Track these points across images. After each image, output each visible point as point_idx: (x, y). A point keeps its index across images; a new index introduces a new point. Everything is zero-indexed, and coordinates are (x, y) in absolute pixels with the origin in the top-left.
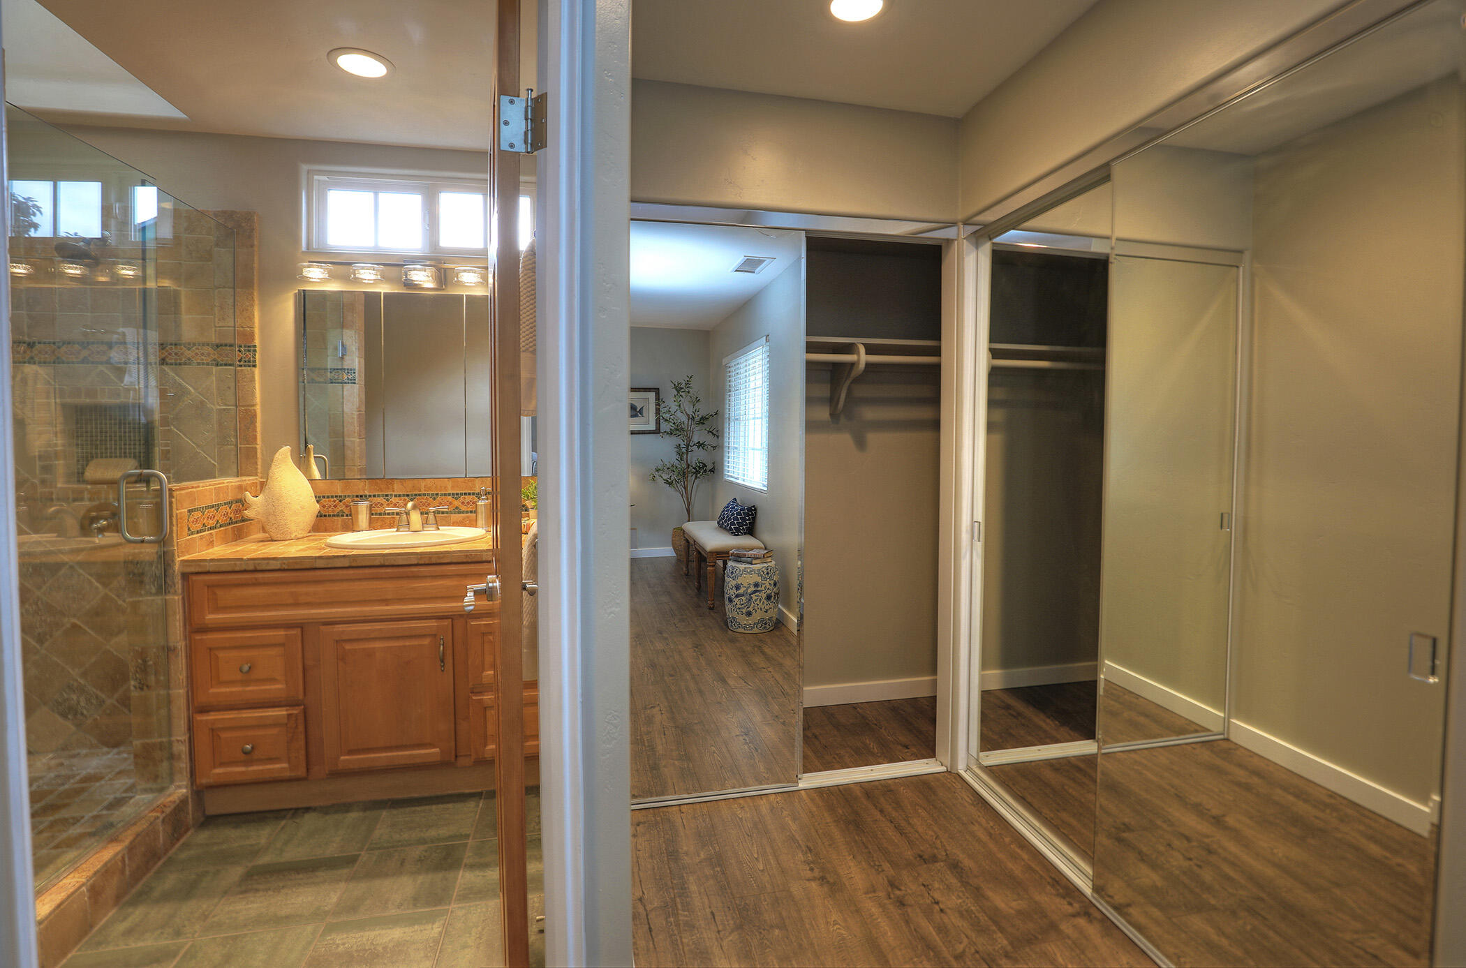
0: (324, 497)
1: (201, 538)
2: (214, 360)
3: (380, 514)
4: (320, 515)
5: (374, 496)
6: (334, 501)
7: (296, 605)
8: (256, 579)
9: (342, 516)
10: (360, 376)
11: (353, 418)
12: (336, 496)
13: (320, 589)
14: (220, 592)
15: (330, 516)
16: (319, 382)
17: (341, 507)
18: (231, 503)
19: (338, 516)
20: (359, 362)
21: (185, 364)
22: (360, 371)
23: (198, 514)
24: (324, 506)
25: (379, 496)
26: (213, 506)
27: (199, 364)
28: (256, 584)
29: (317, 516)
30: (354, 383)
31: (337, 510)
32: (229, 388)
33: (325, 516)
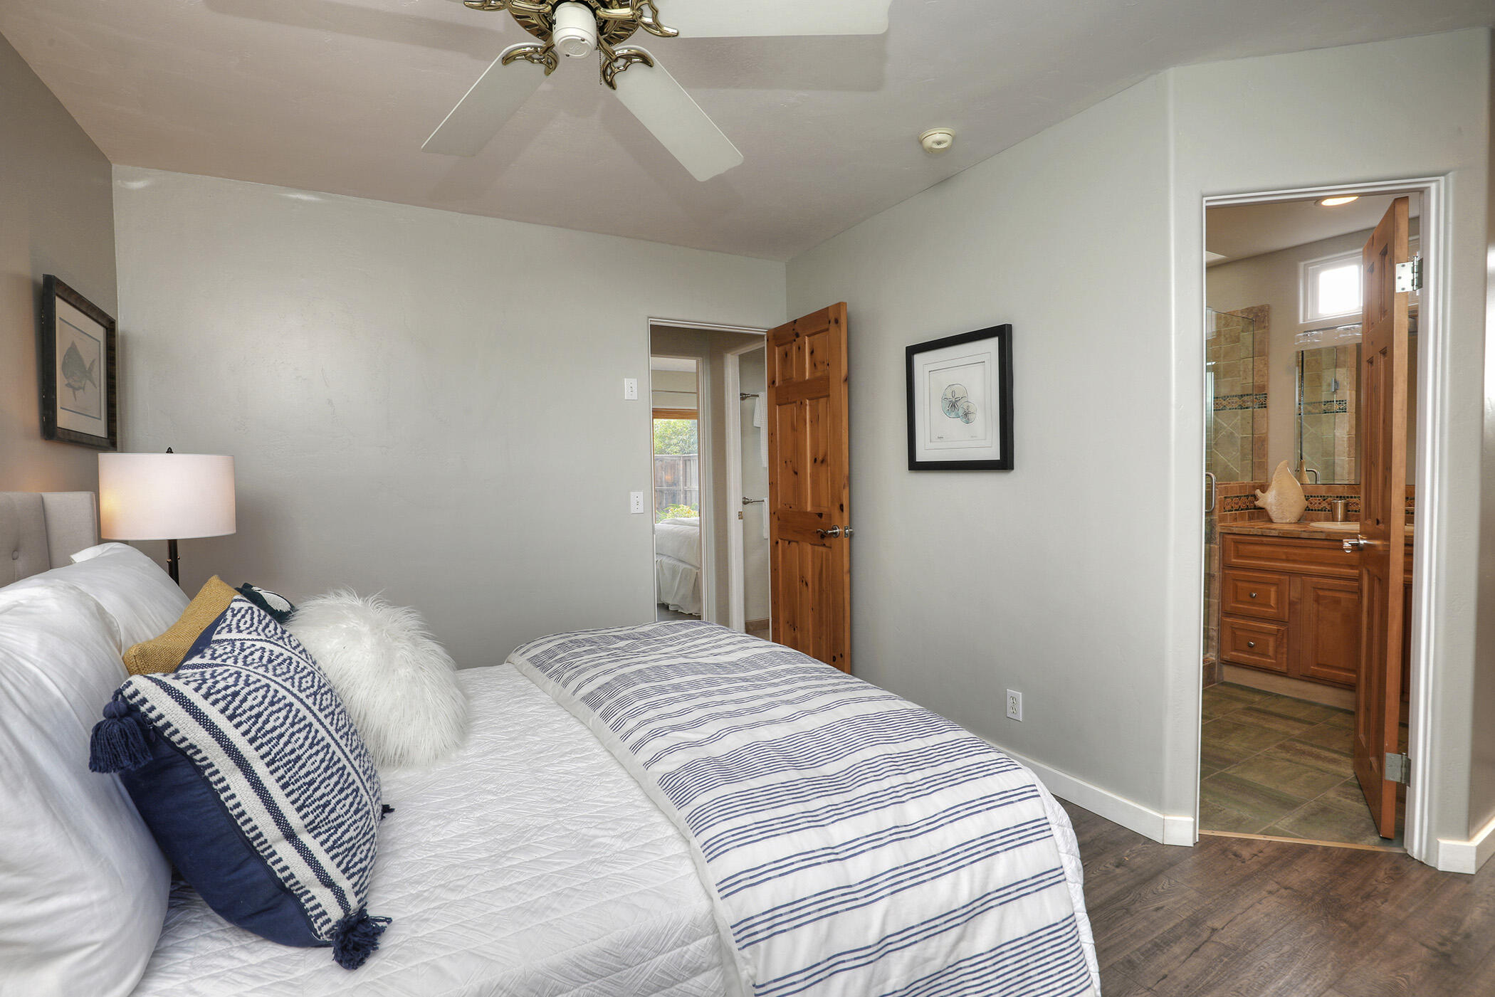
0: (1311, 496)
1: (1231, 515)
2: (1240, 405)
3: (1356, 511)
4: (1307, 509)
5: (1352, 497)
6: (1319, 500)
7: (1288, 560)
8: (1262, 541)
9: (1325, 511)
10: (1351, 406)
11: (1344, 441)
12: (1321, 497)
13: (1303, 552)
14: (1241, 547)
15: (1315, 510)
16: (1315, 413)
17: (1324, 504)
18: (1247, 496)
19: (1322, 510)
20: (1350, 395)
21: (1222, 409)
22: (1351, 402)
23: (1229, 500)
24: (1311, 503)
25: (1355, 497)
26: (1237, 497)
27: (1230, 409)
28: (1262, 544)
29: (1306, 510)
30: (1345, 412)
31: (1321, 507)
32: (1248, 423)
33: (1312, 510)
